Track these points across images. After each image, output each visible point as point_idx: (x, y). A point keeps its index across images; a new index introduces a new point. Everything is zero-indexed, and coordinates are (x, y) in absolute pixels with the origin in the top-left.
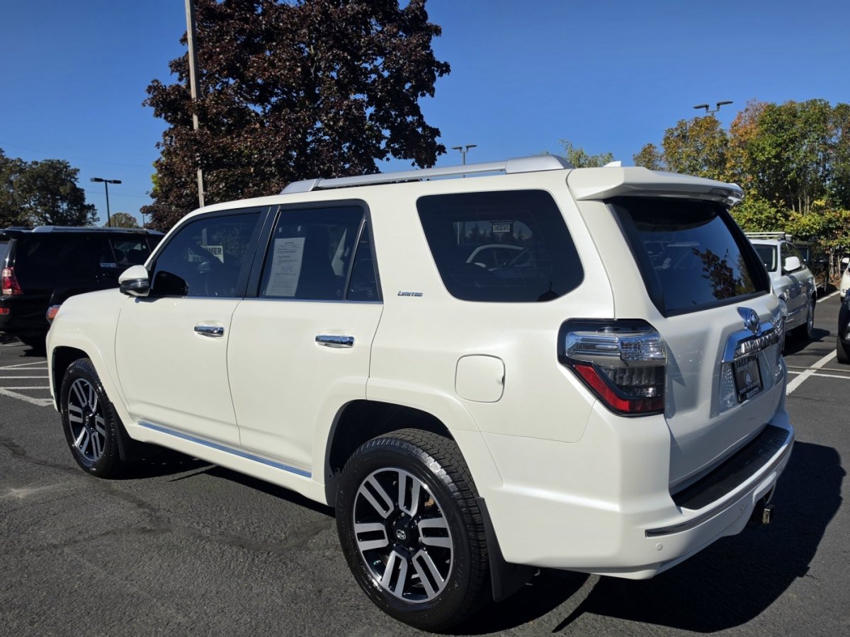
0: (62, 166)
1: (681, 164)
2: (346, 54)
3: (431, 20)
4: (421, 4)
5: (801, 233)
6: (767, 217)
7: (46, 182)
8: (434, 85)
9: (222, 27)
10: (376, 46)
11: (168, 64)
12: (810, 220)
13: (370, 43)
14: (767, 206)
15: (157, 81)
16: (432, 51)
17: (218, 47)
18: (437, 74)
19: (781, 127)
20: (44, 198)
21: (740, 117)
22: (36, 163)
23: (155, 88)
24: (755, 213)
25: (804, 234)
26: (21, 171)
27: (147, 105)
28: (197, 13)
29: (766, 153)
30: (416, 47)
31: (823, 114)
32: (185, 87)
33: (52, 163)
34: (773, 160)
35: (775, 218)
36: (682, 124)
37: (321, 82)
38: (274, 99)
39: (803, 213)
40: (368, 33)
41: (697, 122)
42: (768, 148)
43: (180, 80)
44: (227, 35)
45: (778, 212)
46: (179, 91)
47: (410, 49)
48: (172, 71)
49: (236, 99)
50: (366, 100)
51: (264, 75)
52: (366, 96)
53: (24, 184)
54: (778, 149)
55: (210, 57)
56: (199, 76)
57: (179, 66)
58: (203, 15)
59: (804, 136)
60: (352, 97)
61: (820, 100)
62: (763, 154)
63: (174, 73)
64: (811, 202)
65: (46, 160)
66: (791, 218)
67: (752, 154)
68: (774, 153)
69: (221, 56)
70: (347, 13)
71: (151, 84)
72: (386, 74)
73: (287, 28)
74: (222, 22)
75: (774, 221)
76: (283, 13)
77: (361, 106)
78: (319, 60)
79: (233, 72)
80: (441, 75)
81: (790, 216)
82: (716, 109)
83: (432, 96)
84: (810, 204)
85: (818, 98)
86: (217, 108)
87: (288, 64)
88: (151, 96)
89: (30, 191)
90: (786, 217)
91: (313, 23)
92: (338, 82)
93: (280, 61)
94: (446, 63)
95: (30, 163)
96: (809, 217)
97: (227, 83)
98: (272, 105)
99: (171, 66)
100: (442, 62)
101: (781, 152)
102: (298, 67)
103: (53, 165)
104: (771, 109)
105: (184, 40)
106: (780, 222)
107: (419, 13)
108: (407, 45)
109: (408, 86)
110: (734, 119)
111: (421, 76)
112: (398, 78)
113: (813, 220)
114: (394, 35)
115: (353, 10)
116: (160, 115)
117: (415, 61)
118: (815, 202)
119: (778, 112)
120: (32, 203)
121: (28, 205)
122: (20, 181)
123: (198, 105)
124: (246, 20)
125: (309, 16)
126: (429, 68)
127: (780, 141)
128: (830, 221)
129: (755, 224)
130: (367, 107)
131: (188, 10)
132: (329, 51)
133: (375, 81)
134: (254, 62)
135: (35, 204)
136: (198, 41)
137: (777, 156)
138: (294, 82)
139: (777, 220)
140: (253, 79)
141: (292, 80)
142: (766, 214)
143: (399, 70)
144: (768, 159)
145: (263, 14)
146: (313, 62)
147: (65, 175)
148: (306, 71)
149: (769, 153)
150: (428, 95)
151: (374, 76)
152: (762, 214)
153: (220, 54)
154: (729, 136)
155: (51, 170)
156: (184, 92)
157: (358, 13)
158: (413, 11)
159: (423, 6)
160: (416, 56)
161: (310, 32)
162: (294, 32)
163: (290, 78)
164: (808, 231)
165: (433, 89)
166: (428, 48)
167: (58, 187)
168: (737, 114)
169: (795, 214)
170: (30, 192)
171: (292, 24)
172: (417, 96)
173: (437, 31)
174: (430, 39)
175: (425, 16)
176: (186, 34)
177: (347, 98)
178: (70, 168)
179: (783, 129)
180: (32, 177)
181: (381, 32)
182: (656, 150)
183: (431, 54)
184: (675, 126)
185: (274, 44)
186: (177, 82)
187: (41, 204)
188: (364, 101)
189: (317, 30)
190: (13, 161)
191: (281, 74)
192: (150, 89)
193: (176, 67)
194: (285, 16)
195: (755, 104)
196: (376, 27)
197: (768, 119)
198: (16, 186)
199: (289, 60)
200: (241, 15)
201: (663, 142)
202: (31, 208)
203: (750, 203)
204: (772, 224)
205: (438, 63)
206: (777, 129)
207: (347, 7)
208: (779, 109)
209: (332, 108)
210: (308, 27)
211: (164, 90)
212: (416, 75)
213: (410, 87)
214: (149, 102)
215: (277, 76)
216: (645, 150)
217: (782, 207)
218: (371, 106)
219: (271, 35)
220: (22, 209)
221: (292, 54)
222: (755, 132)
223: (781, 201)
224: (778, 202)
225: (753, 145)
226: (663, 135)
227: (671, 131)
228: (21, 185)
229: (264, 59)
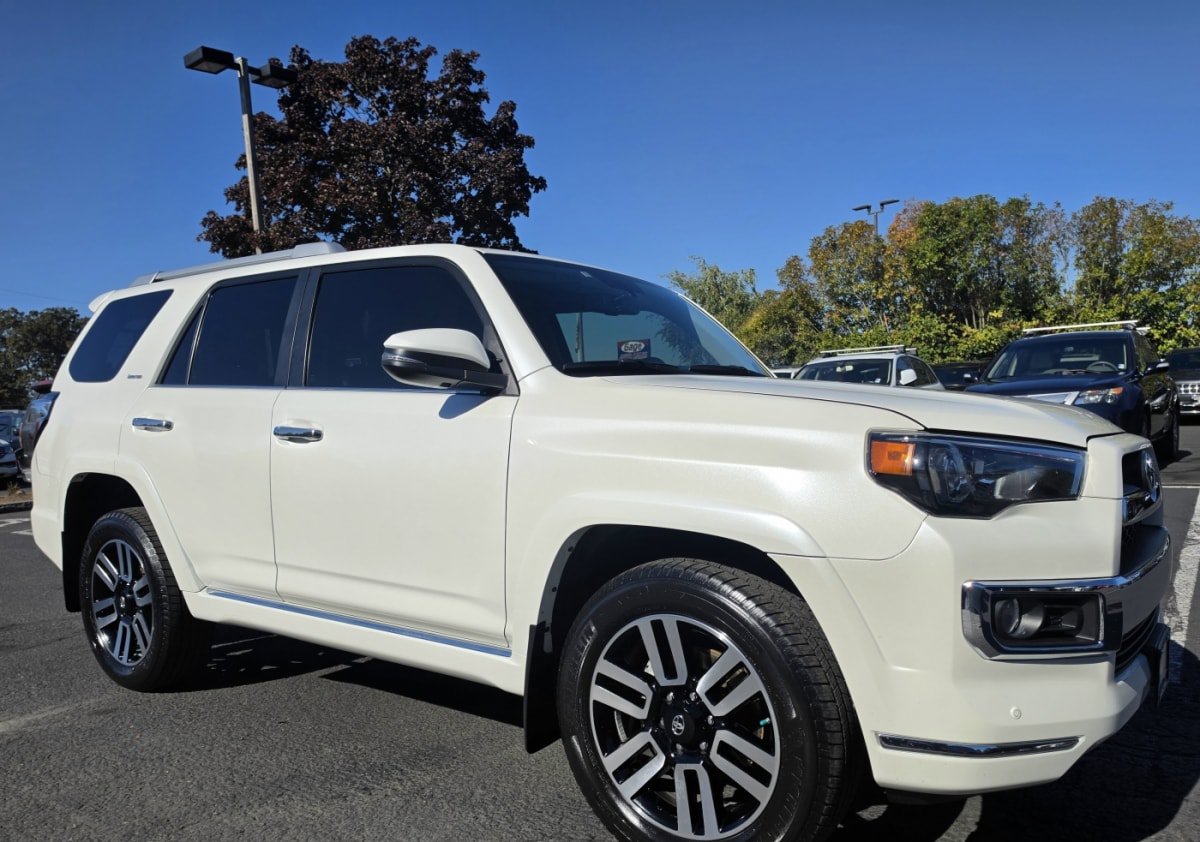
0: (69, 316)
1: (832, 278)
2: (427, 175)
3: (521, 131)
4: (510, 113)
5: (977, 351)
6: (937, 335)
7: (48, 336)
8: (529, 204)
9: (285, 151)
10: (460, 164)
11: (222, 192)
12: (986, 335)
13: (453, 161)
14: (935, 321)
15: (212, 212)
16: (525, 164)
17: (282, 172)
18: (532, 190)
19: (942, 228)
20: (46, 357)
21: (898, 220)
22: (35, 313)
23: (211, 221)
24: (922, 330)
25: (981, 352)
26: (17, 324)
27: (202, 240)
28: (257, 135)
29: (927, 260)
30: (505, 163)
31: (989, 212)
32: (244, 218)
33: (56, 312)
34: (936, 268)
35: (946, 335)
36: (829, 231)
37: (401, 205)
38: (346, 227)
39: (978, 327)
40: (451, 148)
41: (846, 228)
42: (929, 255)
43: (238, 209)
44: (292, 159)
45: (949, 327)
46: (238, 222)
47: (498, 165)
48: (228, 200)
49: (305, 230)
50: (453, 223)
51: (336, 202)
52: (452, 217)
53: (21, 340)
54: (941, 255)
55: (274, 184)
56: (260, 203)
57: (238, 194)
58: (263, 137)
59: (972, 237)
60: (436, 220)
61: (986, 196)
62: (924, 262)
63: (230, 203)
64: (986, 313)
65: (48, 309)
66: (964, 334)
67: (911, 262)
68: (935, 259)
69: (286, 183)
70: (426, 131)
71: (206, 216)
72: (474, 193)
73: (359, 149)
74: (285, 144)
75: (945, 339)
76: (354, 132)
77: (447, 231)
78: (398, 182)
79: (299, 198)
80: (537, 191)
81: (963, 332)
82: (879, 209)
83: (527, 215)
84: (985, 317)
85: (983, 194)
86: (283, 240)
87: (362, 188)
88: (206, 229)
89: (28, 348)
90: (959, 333)
91: (388, 143)
92: (420, 205)
93: (353, 185)
94: (541, 178)
95: (27, 314)
96: (985, 332)
97: (292, 210)
98: (345, 233)
99: (226, 195)
100: (537, 177)
101: (944, 257)
102: (374, 191)
103: (58, 315)
104: (930, 209)
105: (242, 164)
106: (952, 340)
107: (507, 124)
108: (495, 162)
109: (498, 205)
110: (891, 222)
111: (513, 194)
112: (486, 196)
113: (990, 335)
114: (481, 151)
115: (432, 126)
116: (217, 251)
117: (503, 178)
118: (990, 314)
119: (937, 212)
120: (31, 365)
121: (25, 367)
122: (16, 336)
123: (262, 238)
124: (313, 142)
125: (384, 135)
126: (522, 184)
127: (942, 245)
128: (1010, 335)
129: (923, 343)
130: (453, 232)
131: (247, 133)
132: (407, 173)
133: (460, 202)
134: (324, 187)
135: (34, 366)
136: (257, 165)
137: (940, 263)
138: (370, 207)
139: (949, 337)
140: (324, 206)
141: (367, 206)
142: (934, 331)
143: (489, 188)
144: (930, 267)
145: (332, 132)
146: (390, 184)
147: (73, 327)
148: (382, 195)
149: (931, 260)
150: (521, 214)
151: (459, 196)
152: (930, 331)
153: (284, 180)
154: (887, 242)
155: (55, 321)
156: (244, 223)
157: (438, 129)
158: (501, 122)
159: (512, 115)
160: (505, 173)
161: (386, 152)
162: (368, 154)
163: (365, 204)
164: (985, 348)
165: (527, 208)
166: (521, 161)
167: (64, 342)
168: (894, 216)
169: (969, 329)
170: (29, 351)
171: (365, 144)
172: (510, 216)
173: (530, 143)
174: (522, 152)
175: (515, 125)
176: (244, 156)
177: (430, 222)
178: (79, 318)
179: (945, 231)
180: (30, 331)
181: (465, 148)
182: (802, 263)
183: (524, 169)
184: (821, 234)
185: (345, 166)
186: (235, 213)
187: (42, 365)
188: (450, 225)
189: (393, 151)
190: (5, 312)
191: (355, 200)
192: (205, 222)
193: (233, 195)
194: (356, 135)
195: (913, 203)
196: (460, 142)
197: (927, 220)
198: (10, 344)
199: (363, 185)
200: (306, 135)
201: (809, 253)
202: (30, 371)
203: (916, 319)
204: (943, 342)
205: (533, 178)
206: (938, 232)
207: (426, 123)
208: (940, 209)
209: (414, 234)
210: (383, 148)
211: (222, 222)
212: (506, 194)
213: (502, 207)
214: (204, 236)
215: (351, 203)
216: (789, 264)
217: (953, 321)
218: (459, 230)
219: (341, 156)
220: (18, 372)
221: (366, 177)
222: (915, 236)
223: (951, 315)
224: (948, 316)
225: (912, 251)
226: (809, 244)
227: (818, 241)
228: (16, 342)
229: (335, 184)
